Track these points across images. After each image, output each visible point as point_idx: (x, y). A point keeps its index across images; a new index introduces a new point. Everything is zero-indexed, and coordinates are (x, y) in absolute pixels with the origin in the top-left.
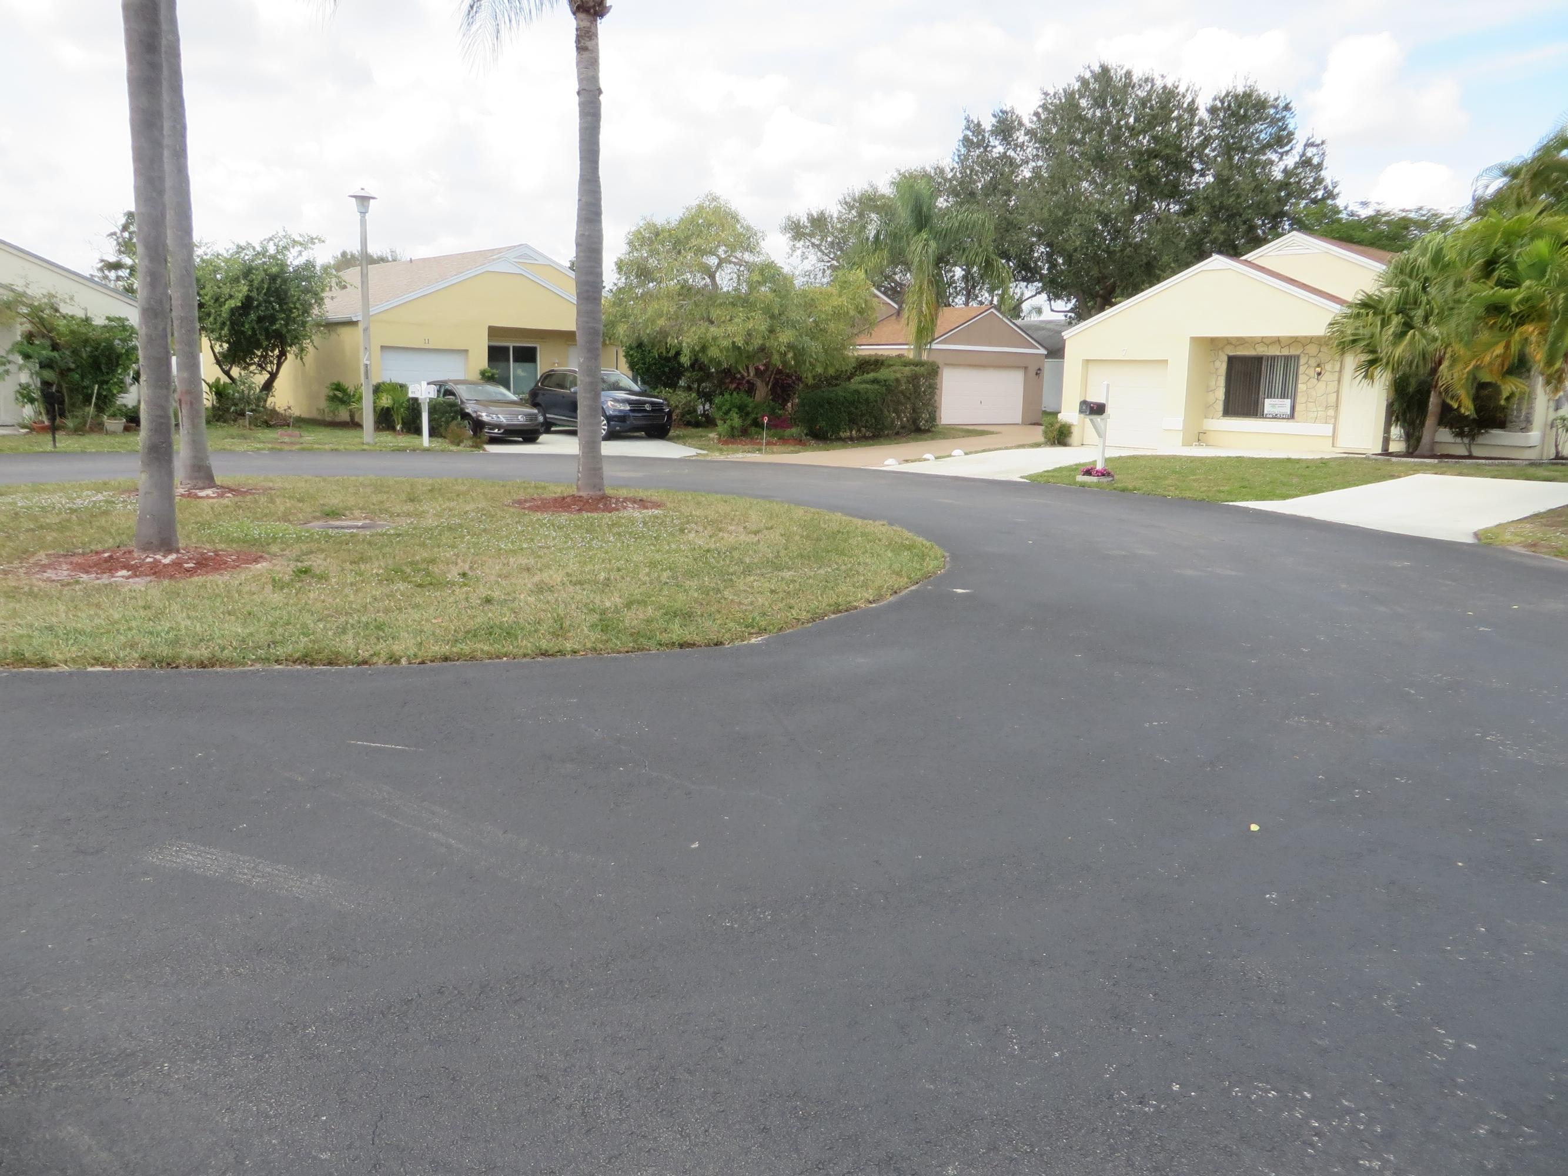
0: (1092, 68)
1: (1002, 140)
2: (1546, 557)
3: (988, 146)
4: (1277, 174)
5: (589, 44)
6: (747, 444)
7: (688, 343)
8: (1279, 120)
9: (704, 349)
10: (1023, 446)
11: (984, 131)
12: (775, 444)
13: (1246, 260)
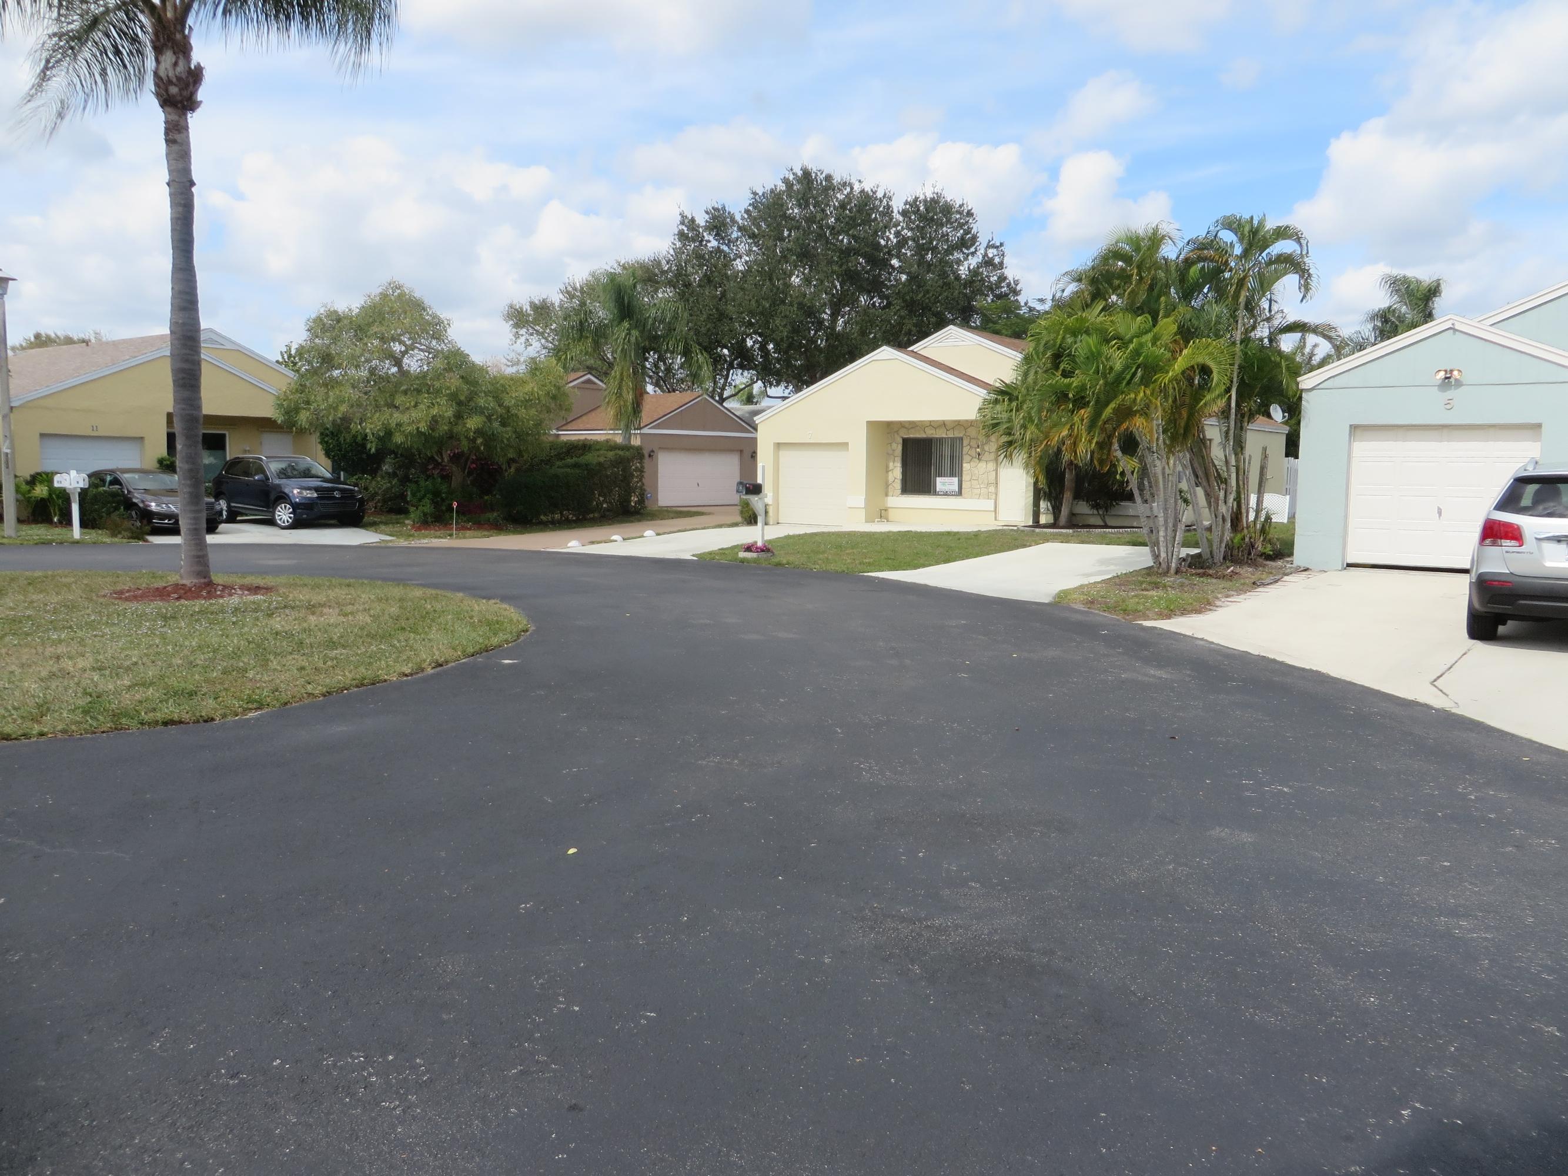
0: (794, 171)
1: (716, 235)
2: (1096, 612)
3: (702, 241)
4: (963, 271)
5: (178, 137)
6: (440, 530)
7: (371, 429)
8: (964, 225)
9: (389, 433)
10: (720, 526)
11: (699, 226)
12: (470, 529)
13: (912, 351)
